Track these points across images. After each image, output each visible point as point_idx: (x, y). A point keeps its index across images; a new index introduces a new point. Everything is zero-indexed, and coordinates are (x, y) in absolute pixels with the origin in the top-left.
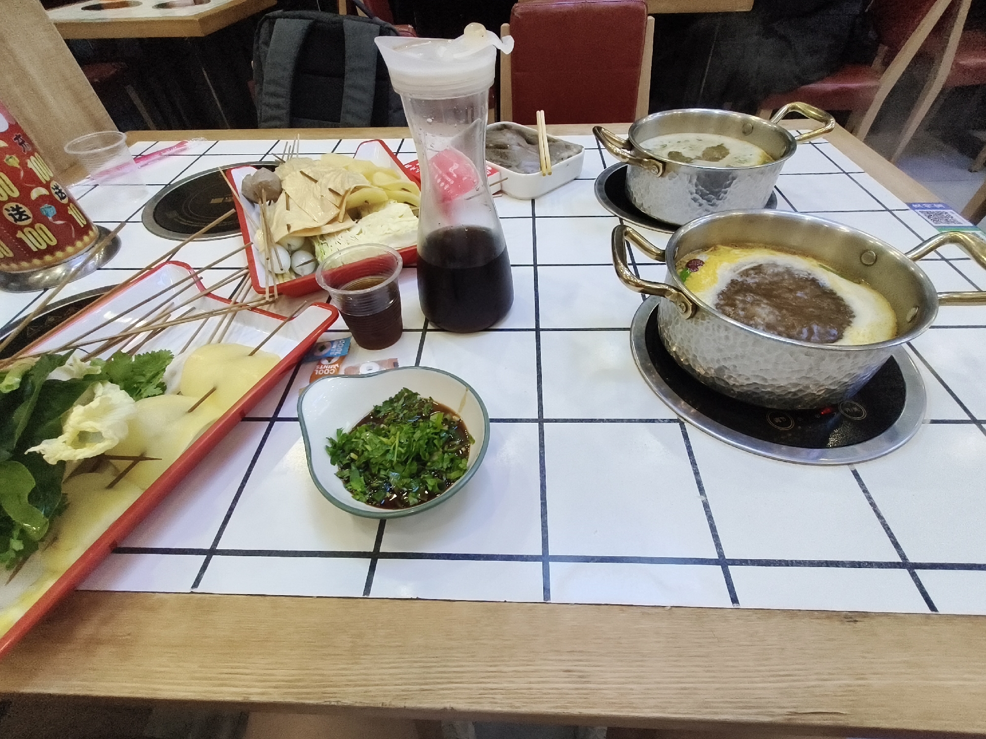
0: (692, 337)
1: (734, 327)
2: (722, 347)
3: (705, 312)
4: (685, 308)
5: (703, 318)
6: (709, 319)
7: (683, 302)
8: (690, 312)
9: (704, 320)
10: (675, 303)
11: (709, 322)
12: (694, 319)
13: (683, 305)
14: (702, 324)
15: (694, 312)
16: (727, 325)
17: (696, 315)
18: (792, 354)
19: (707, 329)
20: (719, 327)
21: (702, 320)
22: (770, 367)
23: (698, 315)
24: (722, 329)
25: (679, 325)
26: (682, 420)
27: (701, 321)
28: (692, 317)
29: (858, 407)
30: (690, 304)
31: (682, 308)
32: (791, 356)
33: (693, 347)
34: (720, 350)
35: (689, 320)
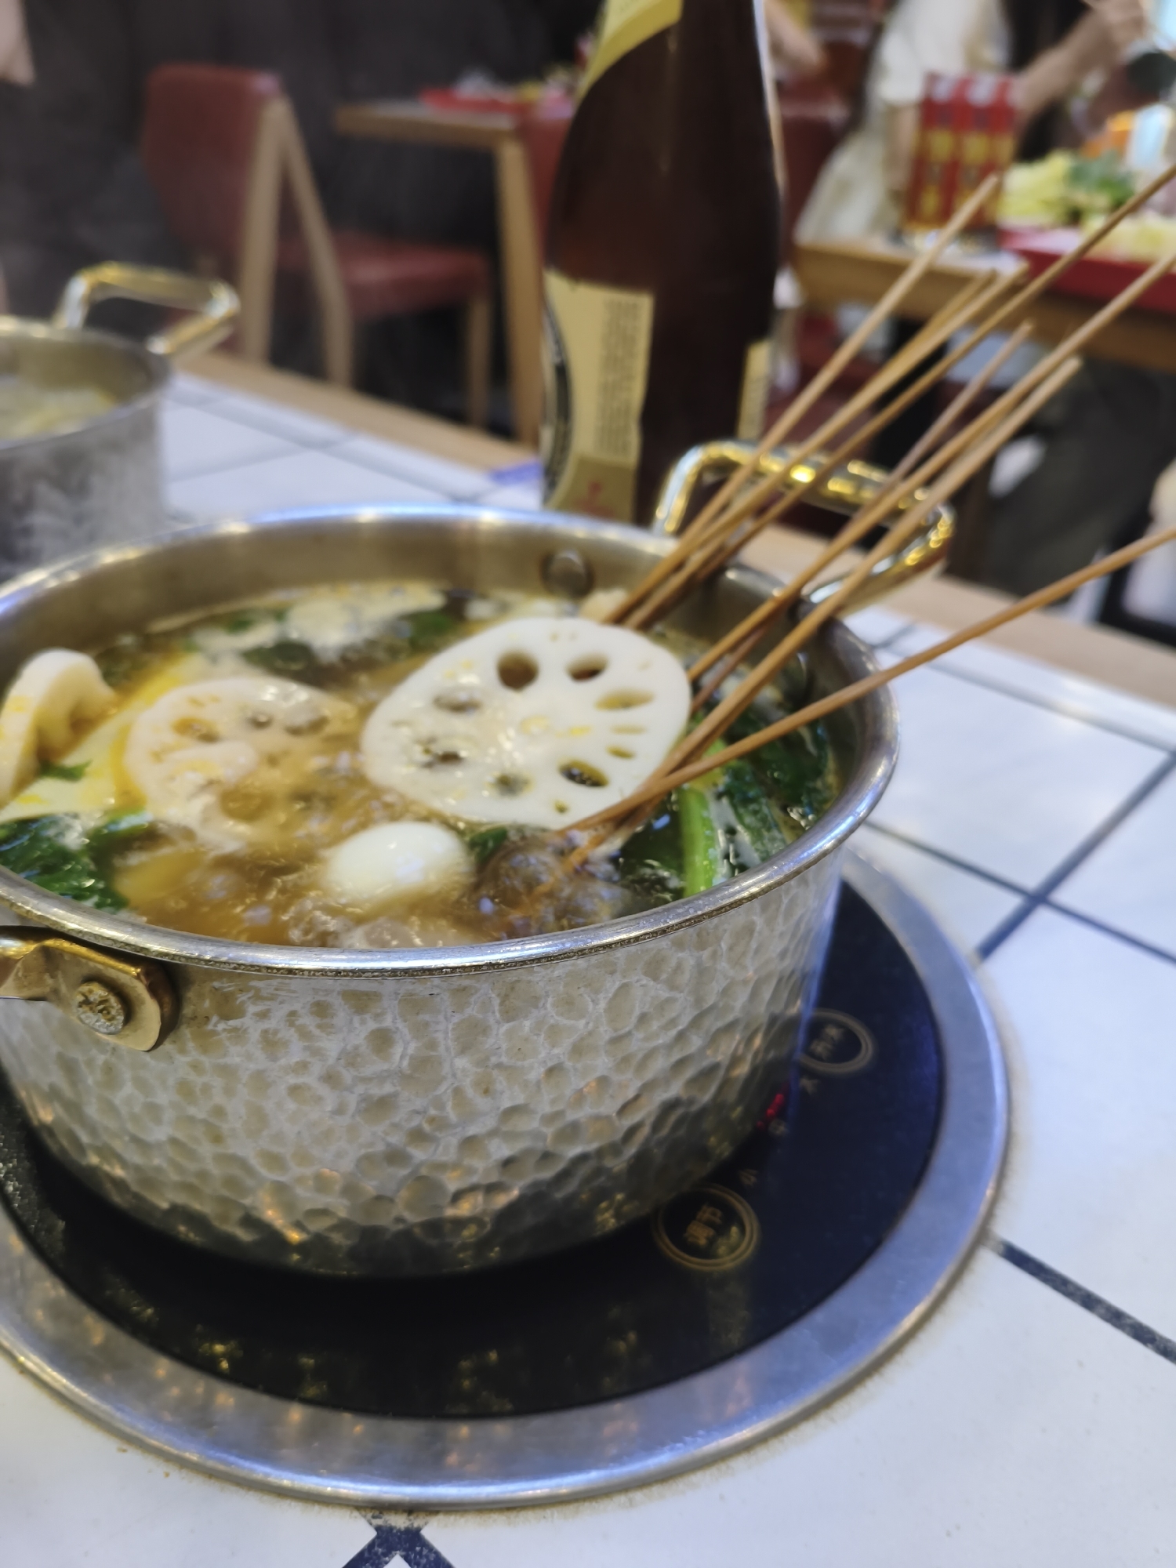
0: (219, 1112)
1: (390, 984)
2: (377, 1091)
3: (221, 975)
4: (113, 1001)
5: (228, 1009)
6: (258, 997)
7: (90, 979)
8: (151, 1012)
9: (239, 1013)
10: (52, 996)
11: (263, 1015)
12: (186, 1032)
13: (98, 992)
14: (238, 1035)
15: (167, 999)
16: (362, 985)
17: (188, 1010)
18: (653, 969)
19: (271, 1043)
20: (321, 1010)
21: (225, 1017)
22: (602, 1063)
23: (196, 1002)
24: (342, 1013)
25: (128, 1089)
26: (399, 1522)
27: (221, 1026)
28: (169, 1027)
29: (839, 1025)
30: (126, 975)
31: (103, 1009)
32: (655, 979)
33: (247, 1150)
34: (381, 1106)
35: (168, 1046)
